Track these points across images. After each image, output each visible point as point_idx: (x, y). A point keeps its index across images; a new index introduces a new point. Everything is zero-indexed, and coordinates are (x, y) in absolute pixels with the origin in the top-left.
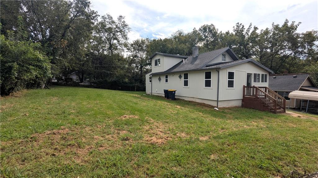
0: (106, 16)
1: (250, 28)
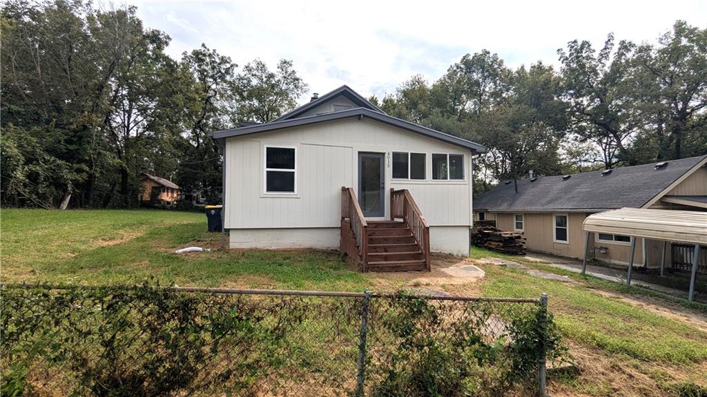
0: (254, 65)
1: (609, 46)
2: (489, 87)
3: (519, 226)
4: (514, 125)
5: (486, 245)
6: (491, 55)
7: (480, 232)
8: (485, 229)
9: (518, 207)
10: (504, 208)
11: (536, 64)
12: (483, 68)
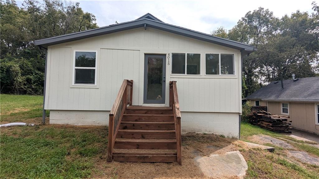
2: (264, 29)
3: (285, 111)
4: (281, 48)
5: (258, 124)
6: (264, 10)
7: (255, 114)
8: (258, 113)
9: (284, 97)
10: (272, 98)
11: (295, 12)
12: (259, 18)
